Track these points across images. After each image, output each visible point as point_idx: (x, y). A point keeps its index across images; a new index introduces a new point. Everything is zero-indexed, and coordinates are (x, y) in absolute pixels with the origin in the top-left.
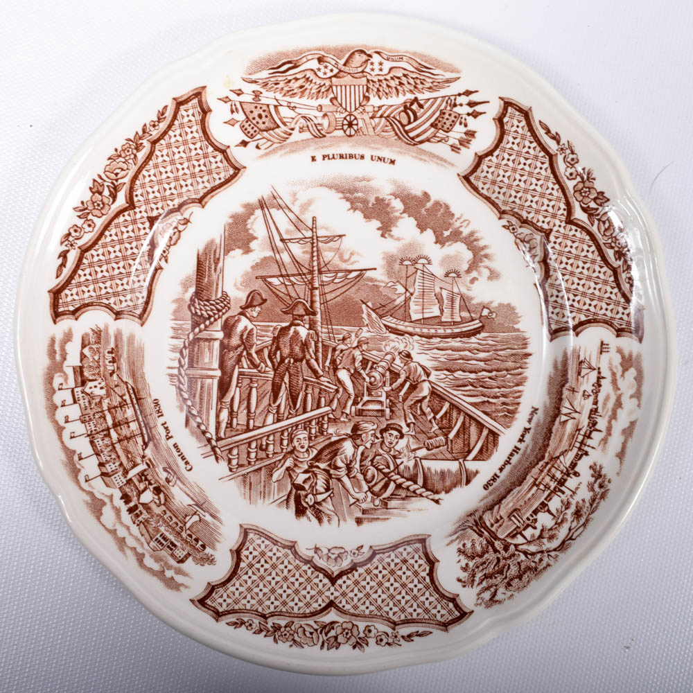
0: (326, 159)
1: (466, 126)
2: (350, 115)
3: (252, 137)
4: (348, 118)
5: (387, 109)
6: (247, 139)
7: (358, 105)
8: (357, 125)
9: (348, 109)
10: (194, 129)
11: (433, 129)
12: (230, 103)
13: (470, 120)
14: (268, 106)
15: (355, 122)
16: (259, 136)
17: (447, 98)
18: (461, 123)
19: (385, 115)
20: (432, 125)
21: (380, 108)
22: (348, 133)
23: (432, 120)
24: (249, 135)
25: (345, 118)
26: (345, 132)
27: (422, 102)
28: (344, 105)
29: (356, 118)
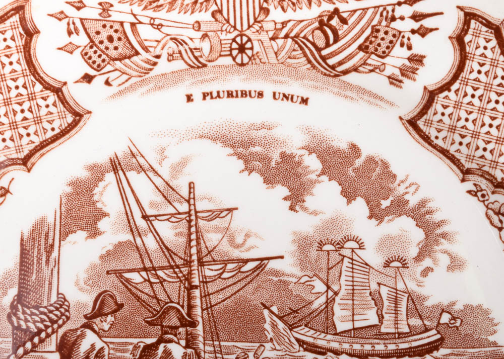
0: (208, 98)
1: (410, 48)
2: (241, 35)
3: (99, 68)
4: (238, 40)
5: (294, 26)
6: (92, 72)
7: (252, 21)
8: (252, 49)
9: (238, 27)
10: (14, 58)
11: (361, 54)
12: (66, 20)
13: (416, 39)
14: (122, 23)
15: (249, 45)
16: (109, 68)
17: (381, 9)
18: (402, 45)
19: (292, 35)
20: (360, 48)
21: (284, 24)
22: (239, 60)
23: (361, 40)
24: (95, 66)
25: (234, 40)
26: (234, 59)
27: (345, 15)
28: (232, 22)
29: (249, 40)
